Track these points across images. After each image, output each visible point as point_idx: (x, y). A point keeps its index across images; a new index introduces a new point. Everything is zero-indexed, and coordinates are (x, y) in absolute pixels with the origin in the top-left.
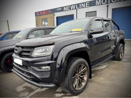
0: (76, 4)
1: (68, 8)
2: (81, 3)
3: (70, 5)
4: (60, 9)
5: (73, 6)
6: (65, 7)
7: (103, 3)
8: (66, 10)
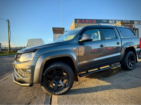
7: (139, 23)
8: (112, 23)
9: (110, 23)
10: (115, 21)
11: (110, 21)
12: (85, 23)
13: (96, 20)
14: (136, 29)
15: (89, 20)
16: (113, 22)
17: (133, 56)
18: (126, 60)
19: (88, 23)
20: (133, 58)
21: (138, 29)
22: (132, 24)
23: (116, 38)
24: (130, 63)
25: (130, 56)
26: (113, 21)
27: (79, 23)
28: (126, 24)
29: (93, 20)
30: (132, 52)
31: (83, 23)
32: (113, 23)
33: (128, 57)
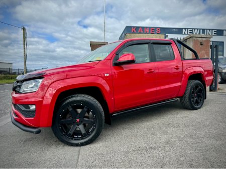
0: (200, 29)
1: (189, 31)
2: (207, 29)
3: (193, 29)
4: (176, 30)
5: (196, 30)
6: (185, 29)
8: (186, 33)
9: (183, 33)
12: (143, 33)
15: (150, 28)
27: (134, 33)
31: (140, 33)
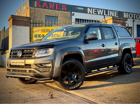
0: (104, 10)
2: (110, 10)
4: (82, 9)
5: (100, 10)
7: (130, 17)
8: (91, 13)
9: (89, 13)
10: (97, 10)
11: (89, 9)
12: (49, 8)
13: (67, 5)
14: (130, 28)
15: (55, 3)
16: (94, 11)
17: (129, 59)
18: (123, 63)
19: (53, 9)
20: (130, 61)
21: (132, 27)
22: (125, 21)
23: (114, 38)
24: (127, 66)
25: (127, 58)
26: (94, 9)
27: (38, 7)
28: (119, 21)
29: (62, 4)
30: (128, 54)
31: (45, 8)
32: (94, 13)
33: (125, 59)
